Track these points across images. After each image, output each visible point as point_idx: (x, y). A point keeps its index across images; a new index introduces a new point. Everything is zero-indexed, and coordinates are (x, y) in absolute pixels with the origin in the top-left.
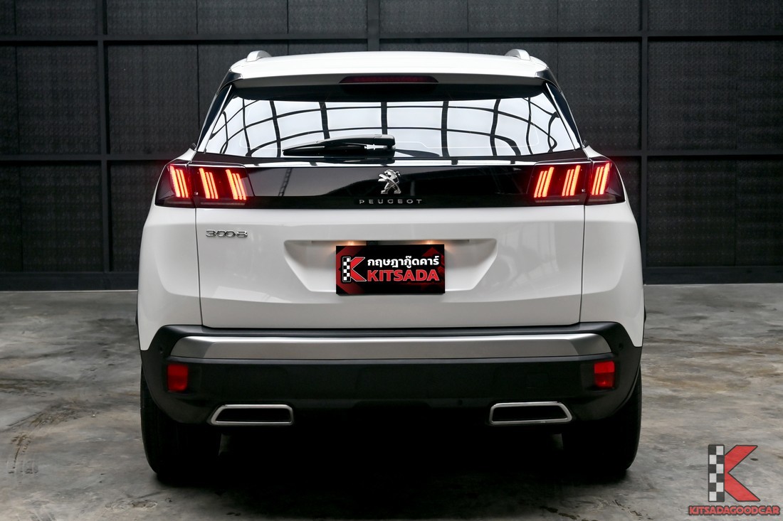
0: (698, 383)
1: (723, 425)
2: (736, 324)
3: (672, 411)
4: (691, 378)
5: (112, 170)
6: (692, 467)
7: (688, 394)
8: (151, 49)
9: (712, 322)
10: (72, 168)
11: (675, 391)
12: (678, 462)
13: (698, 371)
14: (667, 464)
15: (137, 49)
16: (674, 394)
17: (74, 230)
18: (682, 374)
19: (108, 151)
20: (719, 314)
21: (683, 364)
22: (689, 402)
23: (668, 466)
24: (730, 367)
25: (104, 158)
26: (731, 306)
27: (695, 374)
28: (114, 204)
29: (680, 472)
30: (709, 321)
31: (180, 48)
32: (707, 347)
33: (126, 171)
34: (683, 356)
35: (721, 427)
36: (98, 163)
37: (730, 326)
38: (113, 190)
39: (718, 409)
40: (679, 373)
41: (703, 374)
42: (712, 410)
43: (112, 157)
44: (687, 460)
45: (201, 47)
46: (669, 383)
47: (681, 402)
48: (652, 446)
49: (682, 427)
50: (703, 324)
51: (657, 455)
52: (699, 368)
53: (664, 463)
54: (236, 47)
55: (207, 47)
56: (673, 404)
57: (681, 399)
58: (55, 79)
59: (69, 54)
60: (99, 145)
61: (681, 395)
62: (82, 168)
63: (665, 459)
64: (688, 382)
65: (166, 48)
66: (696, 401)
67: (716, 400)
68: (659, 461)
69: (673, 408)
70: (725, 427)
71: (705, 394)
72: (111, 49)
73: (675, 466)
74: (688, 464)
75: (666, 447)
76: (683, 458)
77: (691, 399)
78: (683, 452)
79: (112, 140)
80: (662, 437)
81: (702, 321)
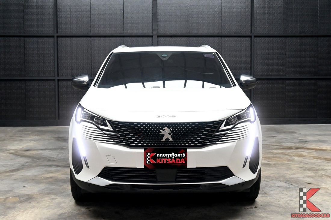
0: (276, 159)
1: (287, 173)
2: (287, 139)
3: (268, 168)
4: (273, 157)
5: (59, 83)
6: (278, 187)
7: (273, 163)
8: (74, 39)
9: (278, 138)
10: (45, 82)
11: (268, 161)
12: (273, 185)
13: (276, 155)
14: (269, 186)
15: (69, 39)
16: (269, 162)
17: (45, 104)
18: (270, 156)
19: (58, 76)
20: (281, 135)
21: (270, 153)
22: (274, 165)
23: (270, 186)
24: (287, 153)
25: (56, 78)
26: (285, 132)
27: (275, 156)
28: (60, 95)
29: (274, 188)
30: (277, 138)
31: (85, 39)
32: (278, 147)
33: (64, 83)
34: (270, 150)
35: (286, 173)
36: (54, 80)
37: (285, 139)
38: (60, 90)
39: (285, 168)
40: (269, 156)
41: (277, 156)
42: (282, 168)
43: (60, 78)
44: (276, 184)
45: (92, 38)
46: (266, 159)
47: (271, 165)
48: (264, 180)
49: (273, 174)
50: (275, 139)
51: (266, 183)
52: (276, 154)
53: (269, 185)
54: (105, 38)
55: (94, 38)
56: (268, 166)
57: (271, 164)
58: (39, 49)
59: (44, 40)
60: (55, 74)
61: (271, 163)
62: (48, 82)
63: (269, 184)
64: (273, 158)
65: (79, 39)
66: (277, 165)
67: (283, 165)
68: (266, 185)
69: (268, 167)
70: (288, 173)
71: (279, 163)
72: (59, 39)
73: (272, 186)
74: (277, 186)
75: (268, 180)
76: (275, 184)
77: (275, 164)
78: (274, 182)
79: (59, 72)
80: (267, 177)
81: (275, 138)
